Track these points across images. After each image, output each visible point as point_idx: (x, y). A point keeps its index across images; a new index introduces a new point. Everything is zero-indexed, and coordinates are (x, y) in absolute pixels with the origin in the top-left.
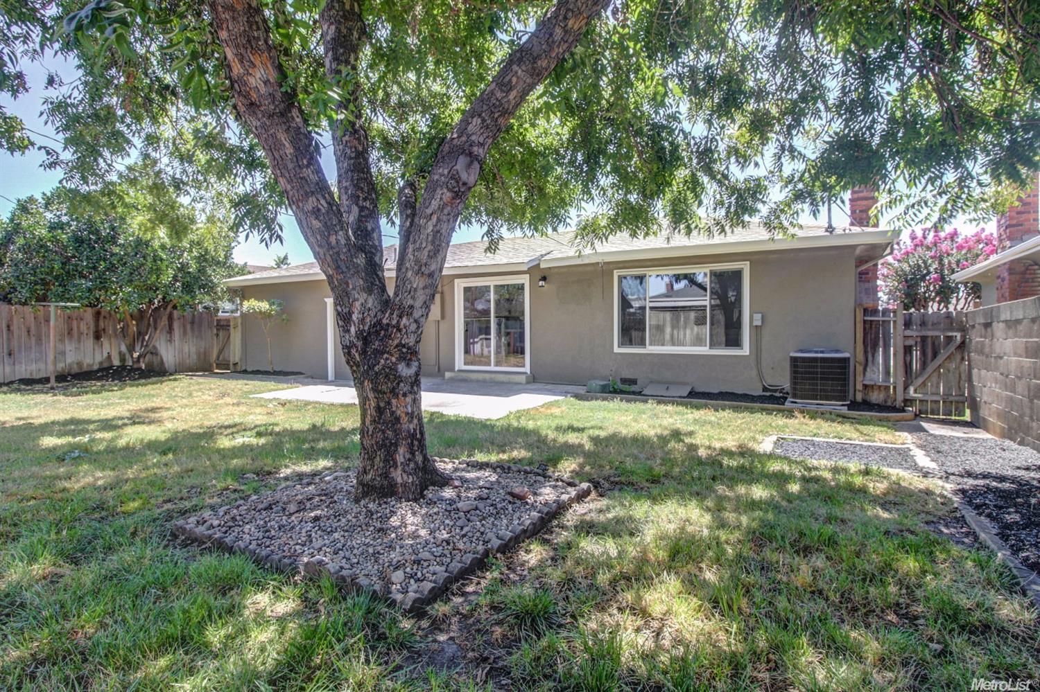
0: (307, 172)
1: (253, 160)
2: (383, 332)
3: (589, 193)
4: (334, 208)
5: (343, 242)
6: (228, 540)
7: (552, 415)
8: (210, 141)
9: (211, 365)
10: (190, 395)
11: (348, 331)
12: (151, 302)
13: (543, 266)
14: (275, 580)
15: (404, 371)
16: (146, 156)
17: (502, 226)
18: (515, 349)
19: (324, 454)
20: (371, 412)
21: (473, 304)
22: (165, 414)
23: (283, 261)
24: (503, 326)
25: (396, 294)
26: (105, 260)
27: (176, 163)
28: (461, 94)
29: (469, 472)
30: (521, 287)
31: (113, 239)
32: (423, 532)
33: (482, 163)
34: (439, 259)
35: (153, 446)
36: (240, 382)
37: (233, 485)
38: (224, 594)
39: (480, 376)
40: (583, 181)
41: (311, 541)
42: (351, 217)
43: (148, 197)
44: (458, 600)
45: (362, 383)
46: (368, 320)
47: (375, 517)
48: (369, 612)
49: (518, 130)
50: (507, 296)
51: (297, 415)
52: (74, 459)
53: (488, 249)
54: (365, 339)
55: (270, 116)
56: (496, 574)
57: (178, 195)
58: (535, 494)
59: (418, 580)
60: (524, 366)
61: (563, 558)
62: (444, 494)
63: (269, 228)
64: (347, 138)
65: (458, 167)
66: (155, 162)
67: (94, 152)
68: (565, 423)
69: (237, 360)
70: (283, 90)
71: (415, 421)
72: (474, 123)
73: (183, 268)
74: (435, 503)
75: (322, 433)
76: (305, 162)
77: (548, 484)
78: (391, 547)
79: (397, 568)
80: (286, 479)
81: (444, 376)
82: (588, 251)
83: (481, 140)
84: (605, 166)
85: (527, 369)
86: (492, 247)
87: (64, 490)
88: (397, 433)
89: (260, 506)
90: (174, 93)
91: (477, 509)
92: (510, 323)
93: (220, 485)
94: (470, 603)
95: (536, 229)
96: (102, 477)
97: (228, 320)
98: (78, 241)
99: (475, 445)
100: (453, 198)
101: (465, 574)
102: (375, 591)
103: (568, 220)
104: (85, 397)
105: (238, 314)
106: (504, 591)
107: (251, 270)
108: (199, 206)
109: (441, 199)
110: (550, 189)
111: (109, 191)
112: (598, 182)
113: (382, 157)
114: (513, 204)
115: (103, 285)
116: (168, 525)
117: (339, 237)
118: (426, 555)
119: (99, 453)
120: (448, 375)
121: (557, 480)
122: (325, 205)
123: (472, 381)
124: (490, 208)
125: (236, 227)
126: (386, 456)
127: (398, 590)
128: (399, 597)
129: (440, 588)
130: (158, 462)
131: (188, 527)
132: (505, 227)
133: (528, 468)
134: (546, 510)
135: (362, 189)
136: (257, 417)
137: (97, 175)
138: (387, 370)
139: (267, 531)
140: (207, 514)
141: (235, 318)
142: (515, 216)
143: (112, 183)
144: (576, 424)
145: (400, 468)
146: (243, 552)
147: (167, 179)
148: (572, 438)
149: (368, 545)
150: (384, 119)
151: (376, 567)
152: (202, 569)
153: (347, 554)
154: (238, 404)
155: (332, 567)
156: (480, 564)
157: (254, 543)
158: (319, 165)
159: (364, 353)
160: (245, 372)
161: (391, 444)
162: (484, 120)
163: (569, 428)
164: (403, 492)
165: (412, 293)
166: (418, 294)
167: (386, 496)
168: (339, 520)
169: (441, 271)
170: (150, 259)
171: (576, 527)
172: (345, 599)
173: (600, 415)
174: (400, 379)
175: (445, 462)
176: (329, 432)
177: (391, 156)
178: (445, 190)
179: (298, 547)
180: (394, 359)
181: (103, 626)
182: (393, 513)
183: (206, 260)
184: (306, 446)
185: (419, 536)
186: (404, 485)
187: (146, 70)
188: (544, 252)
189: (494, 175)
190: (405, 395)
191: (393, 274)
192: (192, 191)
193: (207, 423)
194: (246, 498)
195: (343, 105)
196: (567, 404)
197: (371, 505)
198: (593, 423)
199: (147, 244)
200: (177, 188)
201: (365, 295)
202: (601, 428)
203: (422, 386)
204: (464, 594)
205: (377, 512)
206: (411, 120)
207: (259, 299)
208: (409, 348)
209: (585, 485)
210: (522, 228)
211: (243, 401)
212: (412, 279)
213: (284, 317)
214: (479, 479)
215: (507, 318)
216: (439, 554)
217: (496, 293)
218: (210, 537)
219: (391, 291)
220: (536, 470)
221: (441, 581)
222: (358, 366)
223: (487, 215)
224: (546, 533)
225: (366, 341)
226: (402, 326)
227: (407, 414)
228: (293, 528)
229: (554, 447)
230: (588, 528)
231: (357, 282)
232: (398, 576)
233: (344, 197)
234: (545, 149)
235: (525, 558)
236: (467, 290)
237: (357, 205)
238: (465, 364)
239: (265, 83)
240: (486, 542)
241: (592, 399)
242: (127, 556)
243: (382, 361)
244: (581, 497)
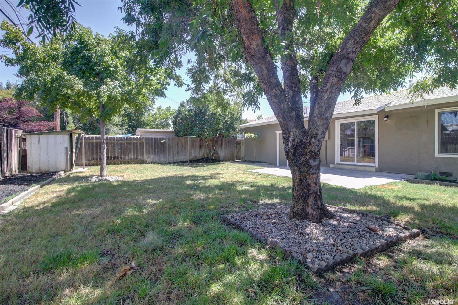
0: (272, 80)
1: (250, 78)
2: (303, 146)
3: (419, 67)
4: (283, 93)
5: (286, 107)
6: (242, 225)
7: (392, 189)
8: (236, 73)
9: (234, 158)
10: (228, 169)
11: (288, 145)
12: (216, 135)
13: (386, 110)
14: (259, 245)
15: (313, 163)
16: (215, 83)
17: (362, 91)
18: (369, 153)
19: (276, 196)
20: (297, 180)
21: (344, 132)
22: (220, 176)
23: (260, 117)
24: (361, 142)
25: (309, 128)
26: (203, 121)
27: (224, 84)
28: (341, 30)
29: (344, 213)
30: (373, 122)
31: (205, 113)
32: (321, 238)
33: (353, 61)
34: (331, 111)
35: (217, 187)
36: (244, 165)
37: (243, 204)
38: (241, 246)
39: (349, 167)
40: (414, 61)
41: (272, 232)
42: (289, 96)
43: (215, 97)
44: (339, 274)
45: (293, 168)
46: (296, 140)
47: (299, 227)
48: (297, 268)
49: (373, 40)
50: (364, 127)
51: (265, 179)
52: (195, 189)
53: (355, 104)
54: (295, 148)
55: (259, 59)
56: (360, 267)
57: (224, 95)
58: (383, 230)
59: (319, 260)
60: (374, 163)
61: (401, 268)
62: (331, 222)
63: (255, 104)
64: (288, 62)
65: (341, 65)
66: (218, 84)
67: (200, 84)
68: (401, 195)
69: (243, 157)
70: (263, 47)
71: (318, 186)
72: (350, 42)
73: (226, 122)
74: (327, 226)
75: (275, 188)
76: (271, 75)
77: (390, 226)
78: (306, 242)
79: (309, 252)
80: (262, 205)
81: (329, 166)
82: (419, 99)
83: (354, 50)
84: (430, 50)
85: (376, 164)
86: (357, 103)
87: (192, 199)
88: (309, 191)
89: (253, 215)
90: (224, 58)
91: (349, 232)
92: (366, 140)
93: (239, 204)
94: (346, 277)
95: (383, 91)
96: (202, 196)
97: (240, 141)
98: (196, 115)
99: (346, 200)
100: (339, 81)
101: (343, 263)
102: (299, 260)
103: (404, 84)
104: (197, 168)
105: (243, 139)
106: (365, 276)
107: (248, 121)
108: (231, 98)
109: (332, 82)
110: (392, 68)
111: (204, 97)
112: (425, 60)
113: (301, 68)
114: (369, 79)
115: (202, 129)
116: (222, 216)
117: (285, 105)
118: (323, 249)
119: (202, 187)
120: (331, 166)
121: (397, 225)
122: (279, 92)
123: (344, 169)
124: (356, 83)
125: (244, 105)
126: (303, 201)
127: (310, 262)
128: (310, 265)
129: (330, 266)
130: (219, 193)
131: (229, 218)
132: (364, 92)
133: (378, 216)
134: (390, 240)
135: (294, 83)
136: (250, 179)
137: (200, 91)
138: (305, 163)
139: (255, 225)
140: (235, 214)
141: (242, 140)
142: (370, 86)
143: (205, 94)
144: (408, 196)
145: (310, 207)
146: (247, 231)
147: (221, 90)
148: (406, 203)
149: (296, 239)
150: (302, 50)
151: (300, 249)
152: (233, 235)
153: (287, 241)
154: (244, 174)
155: (281, 245)
156: (351, 260)
157: (251, 228)
158: (277, 76)
159: (294, 154)
160: (246, 161)
161: (306, 196)
162: (355, 40)
163: (404, 197)
164: (311, 218)
165: (317, 128)
166: (320, 128)
167: (303, 218)
168: (283, 226)
169: (331, 116)
170: (216, 120)
171: (410, 252)
172: (287, 260)
173: (426, 192)
174: (310, 167)
175: (331, 207)
176: (277, 187)
177: (305, 67)
178: (334, 78)
179: (267, 234)
180: (308, 158)
181: (204, 248)
182: (307, 227)
183: (233, 119)
184: (269, 192)
185: (319, 240)
186: (312, 215)
187: (215, 51)
188: (387, 103)
189: (359, 66)
190: (313, 174)
191: (308, 119)
192: (229, 93)
193: (234, 180)
194: (248, 210)
195: (286, 48)
196: (402, 184)
197: (297, 222)
198: (419, 196)
199: (215, 114)
200: (224, 93)
201: (295, 129)
202: (426, 200)
203: (321, 170)
204: (342, 272)
205: (300, 225)
206: (315, 48)
207: (251, 133)
208: (315, 153)
209: (415, 231)
210: (374, 91)
211: (245, 172)
212: (317, 121)
213: (260, 139)
214: (349, 218)
215: (364, 138)
216: (330, 250)
217: (358, 125)
218: (236, 223)
219: (306, 127)
220: (382, 217)
221: (331, 263)
222: (292, 160)
223: (354, 87)
224: (390, 252)
225: (295, 149)
226: (312, 143)
227: (314, 183)
228: (265, 225)
229: (394, 207)
230: (417, 254)
231: (292, 124)
232: (310, 255)
233: (286, 88)
234: (389, 48)
235: (376, 262)
236: (341, 125)
237: (292, 90)
238: (341, 161)
239: (257, 46)
240: (354, 250)
241: (419, 183)
242: (210, 225)
243: (302, 158)
244: (413, 236)
